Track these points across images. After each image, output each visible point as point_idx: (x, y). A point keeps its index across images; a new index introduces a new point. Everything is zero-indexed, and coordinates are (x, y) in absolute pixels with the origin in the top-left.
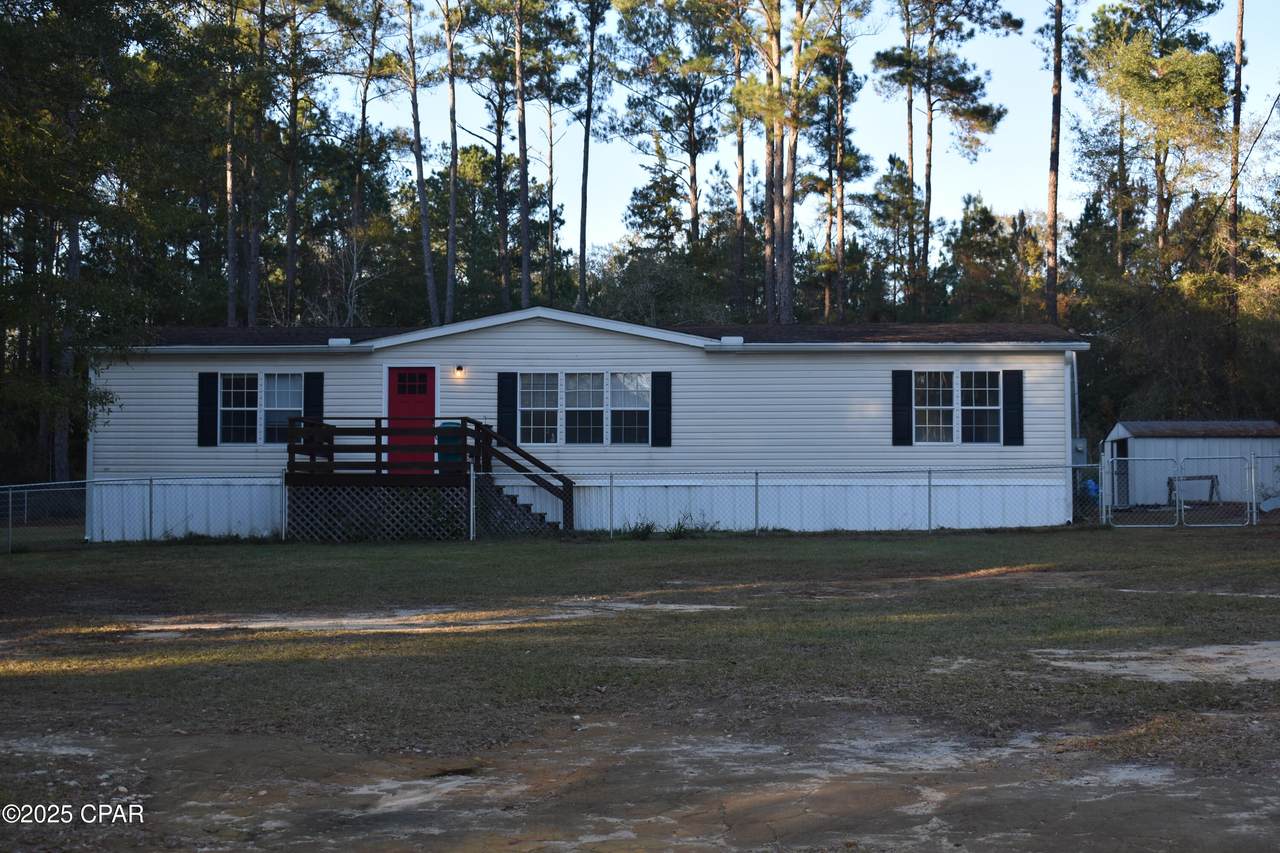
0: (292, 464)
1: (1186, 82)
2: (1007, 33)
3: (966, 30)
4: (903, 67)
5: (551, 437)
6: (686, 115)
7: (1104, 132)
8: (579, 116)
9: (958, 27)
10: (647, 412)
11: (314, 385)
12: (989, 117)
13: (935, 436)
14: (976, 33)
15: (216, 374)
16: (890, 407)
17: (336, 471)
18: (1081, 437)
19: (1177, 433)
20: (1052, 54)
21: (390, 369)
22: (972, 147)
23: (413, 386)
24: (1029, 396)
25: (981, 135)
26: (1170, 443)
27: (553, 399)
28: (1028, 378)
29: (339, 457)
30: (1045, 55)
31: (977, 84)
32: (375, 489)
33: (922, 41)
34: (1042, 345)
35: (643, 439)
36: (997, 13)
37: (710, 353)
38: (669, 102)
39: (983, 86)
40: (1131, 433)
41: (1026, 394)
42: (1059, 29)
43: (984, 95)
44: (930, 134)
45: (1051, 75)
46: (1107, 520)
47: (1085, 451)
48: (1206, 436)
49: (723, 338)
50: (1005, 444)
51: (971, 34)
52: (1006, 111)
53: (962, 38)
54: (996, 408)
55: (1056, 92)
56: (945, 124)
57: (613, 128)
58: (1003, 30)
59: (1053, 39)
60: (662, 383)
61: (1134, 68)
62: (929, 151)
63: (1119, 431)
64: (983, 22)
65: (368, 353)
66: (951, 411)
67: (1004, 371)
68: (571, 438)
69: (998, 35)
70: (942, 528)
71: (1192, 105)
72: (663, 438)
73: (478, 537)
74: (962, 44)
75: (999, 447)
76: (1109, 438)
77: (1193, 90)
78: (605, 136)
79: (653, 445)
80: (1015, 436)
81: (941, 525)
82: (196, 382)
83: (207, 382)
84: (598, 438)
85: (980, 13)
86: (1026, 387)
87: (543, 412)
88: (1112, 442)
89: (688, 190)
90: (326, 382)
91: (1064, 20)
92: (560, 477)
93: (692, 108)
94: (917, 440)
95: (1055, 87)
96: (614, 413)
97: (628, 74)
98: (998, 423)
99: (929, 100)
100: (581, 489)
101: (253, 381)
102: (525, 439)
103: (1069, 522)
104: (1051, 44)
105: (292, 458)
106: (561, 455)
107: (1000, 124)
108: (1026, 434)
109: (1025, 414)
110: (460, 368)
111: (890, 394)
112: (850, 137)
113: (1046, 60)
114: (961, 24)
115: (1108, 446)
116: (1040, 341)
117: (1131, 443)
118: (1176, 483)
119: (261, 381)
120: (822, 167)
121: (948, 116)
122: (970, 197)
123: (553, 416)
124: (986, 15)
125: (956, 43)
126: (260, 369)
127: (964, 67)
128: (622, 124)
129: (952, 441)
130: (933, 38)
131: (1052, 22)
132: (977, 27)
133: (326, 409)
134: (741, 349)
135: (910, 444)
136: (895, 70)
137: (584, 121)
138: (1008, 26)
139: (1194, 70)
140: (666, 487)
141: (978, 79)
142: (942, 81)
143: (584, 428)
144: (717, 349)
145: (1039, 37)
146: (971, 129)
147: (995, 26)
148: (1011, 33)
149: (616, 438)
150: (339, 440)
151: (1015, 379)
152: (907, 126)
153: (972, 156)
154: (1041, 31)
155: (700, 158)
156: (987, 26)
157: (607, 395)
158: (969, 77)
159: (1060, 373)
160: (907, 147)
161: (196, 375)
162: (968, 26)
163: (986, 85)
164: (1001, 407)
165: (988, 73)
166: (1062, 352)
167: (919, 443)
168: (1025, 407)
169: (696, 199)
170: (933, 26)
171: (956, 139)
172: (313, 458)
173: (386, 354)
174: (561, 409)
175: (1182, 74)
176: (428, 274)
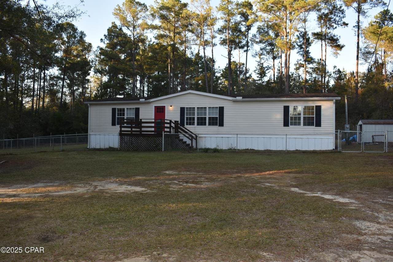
0: (121, 131)
1: (387, 34)
2: (345, 27)
3: (334, 27)
4: (319, 36)
5: (193, 124)
6: (272, 51)
7: (366, 48)
8: (245, 51)
9: (333, 26)
10: (218, 117)
11: (137, 111)
12: (340, 47)
13: (295, 124)
14: (337, 27)
15: (116, 108)
16: (283, 116)
17: (142, 133)
18: (348, 124)
19: (376, 123)
20: (357, 32)
21: (155, 107)
22: (336, 54)
23: (160, 111)
24: (323, 113)
25: (339, 52)
26: (374, 126)
27: (194, 114)
28: (323, 108)
29: (143, 129)
30: (355, 32)
31: (337, 40)
32: (140, 137)
33: (324, 30)
34: (327, 98)
35: (216, 125)
36: (342, 22)
37: (234, 101)
38: (269, 48)
39: (339, 40)
40: (363, 123)
41: (322, 112)
42: (358, 27)
43: (339, 42)
44: (326, 52)
45: (357, 37)
46: (340, 149)
47: (349, 128)
48: (384, 124)
49: (237, 97)
50: (316, 126)
51: (336, 28)
52: (345, 46)
53: (334, 29)
54: (313, 116)
55: (358, 41)
56: (329, 49)
57: (257, 55)
58: (343, 26)
59: (357, 28)
60: (221, 109)
61: (373, 31)
62: (326, 56)
63: (360, 123)
64: (338, 24)
65: (150, 103)
66: (300, 117)
67: (316, 106)
68: (198, 124)
69: (342, 28)
70: (297, 150)
71: (388, 39)
72: (221, 124)
73: (165, 150)
74: (334, 30)
75: (314, 127)
76: (358, 124)
77: (388, 36)
78: (255, 57)
79: (219, 126)
80: (319, 124)
81: (297, 149)
82: (111, 110)
83: (114, 110)
84: (205, 124)
85: (338, 22)
86: (322, 110)
87: (191, 117)
88: (359, 125)
89: (273, 68)
90: (140, 110)
91: (360, 24)
92: (195, 135)
93: (273, 49)
94: (290, 125)
95: (358, 40)
96: (209, 118)
97: (258, 42)
98: (314, 120)
99: (325, 43)
100: (201, 138)
101: (124, 110)
102: (187, 124)
103: (334, 149)
104: (357, 30)
105: (121, 129)
106: (195, 129)
107: (343, 49)
108: (322, 124)
109: (322, 118)
110: (171, 106)
111: (283, 112)
112: (310, 54)
113: (355, 33)
114: (333, 25)
115: (358, 126)
116: (326, 97)
117: (363, 125)
118: (374, 137)
119: (126, 110)
120: (303, 61)
121: (330, 48)
122: (335, 66)
123: (194, 118)
124: (339, 23)
125: (332, 30)
126: (125, 107)
127: (334, 36)
128: (258, 53)
129: (300, 125)
130: (326, 29)
131: (357, 25)
132: (337, 26)
133: (140, 117)
134: (242, 100)
135: (288, 126)
136: (316, 37)
137: (246, 52)
138: (345, 25)
139: (389, 31)
140: (222, 137)
141: (337, 38)
142: (329, 39)
143: (202, 122)
144: (235, 100)
145: (354, 28)
146: (336, 50)
147: (342, 25)
148: (346, 27)
149: (210, 124)
150: (143, 125)
151: (319, 108)
152: (321, 50)
153: (336, 56)
154: (354, 27)
155: (275, 60)
156: (339, 25)
157: (207, 113)
158: (335, 38)
159: (332, 106)
160: (321, 55)
161: (111, 109)
162: (335, 26)
163: (340, 40)
164: (315, 116)
165: (340, 37)
166: (332, 100)
167: (291, 126)
168: (322, 116)
169: (274, 69)
170: (327, 26)
171: (332, 53)
172: (132, 129)
173: (154, 103)
174: (196, 117)
175: (385, 32)
176: (207, 87)
